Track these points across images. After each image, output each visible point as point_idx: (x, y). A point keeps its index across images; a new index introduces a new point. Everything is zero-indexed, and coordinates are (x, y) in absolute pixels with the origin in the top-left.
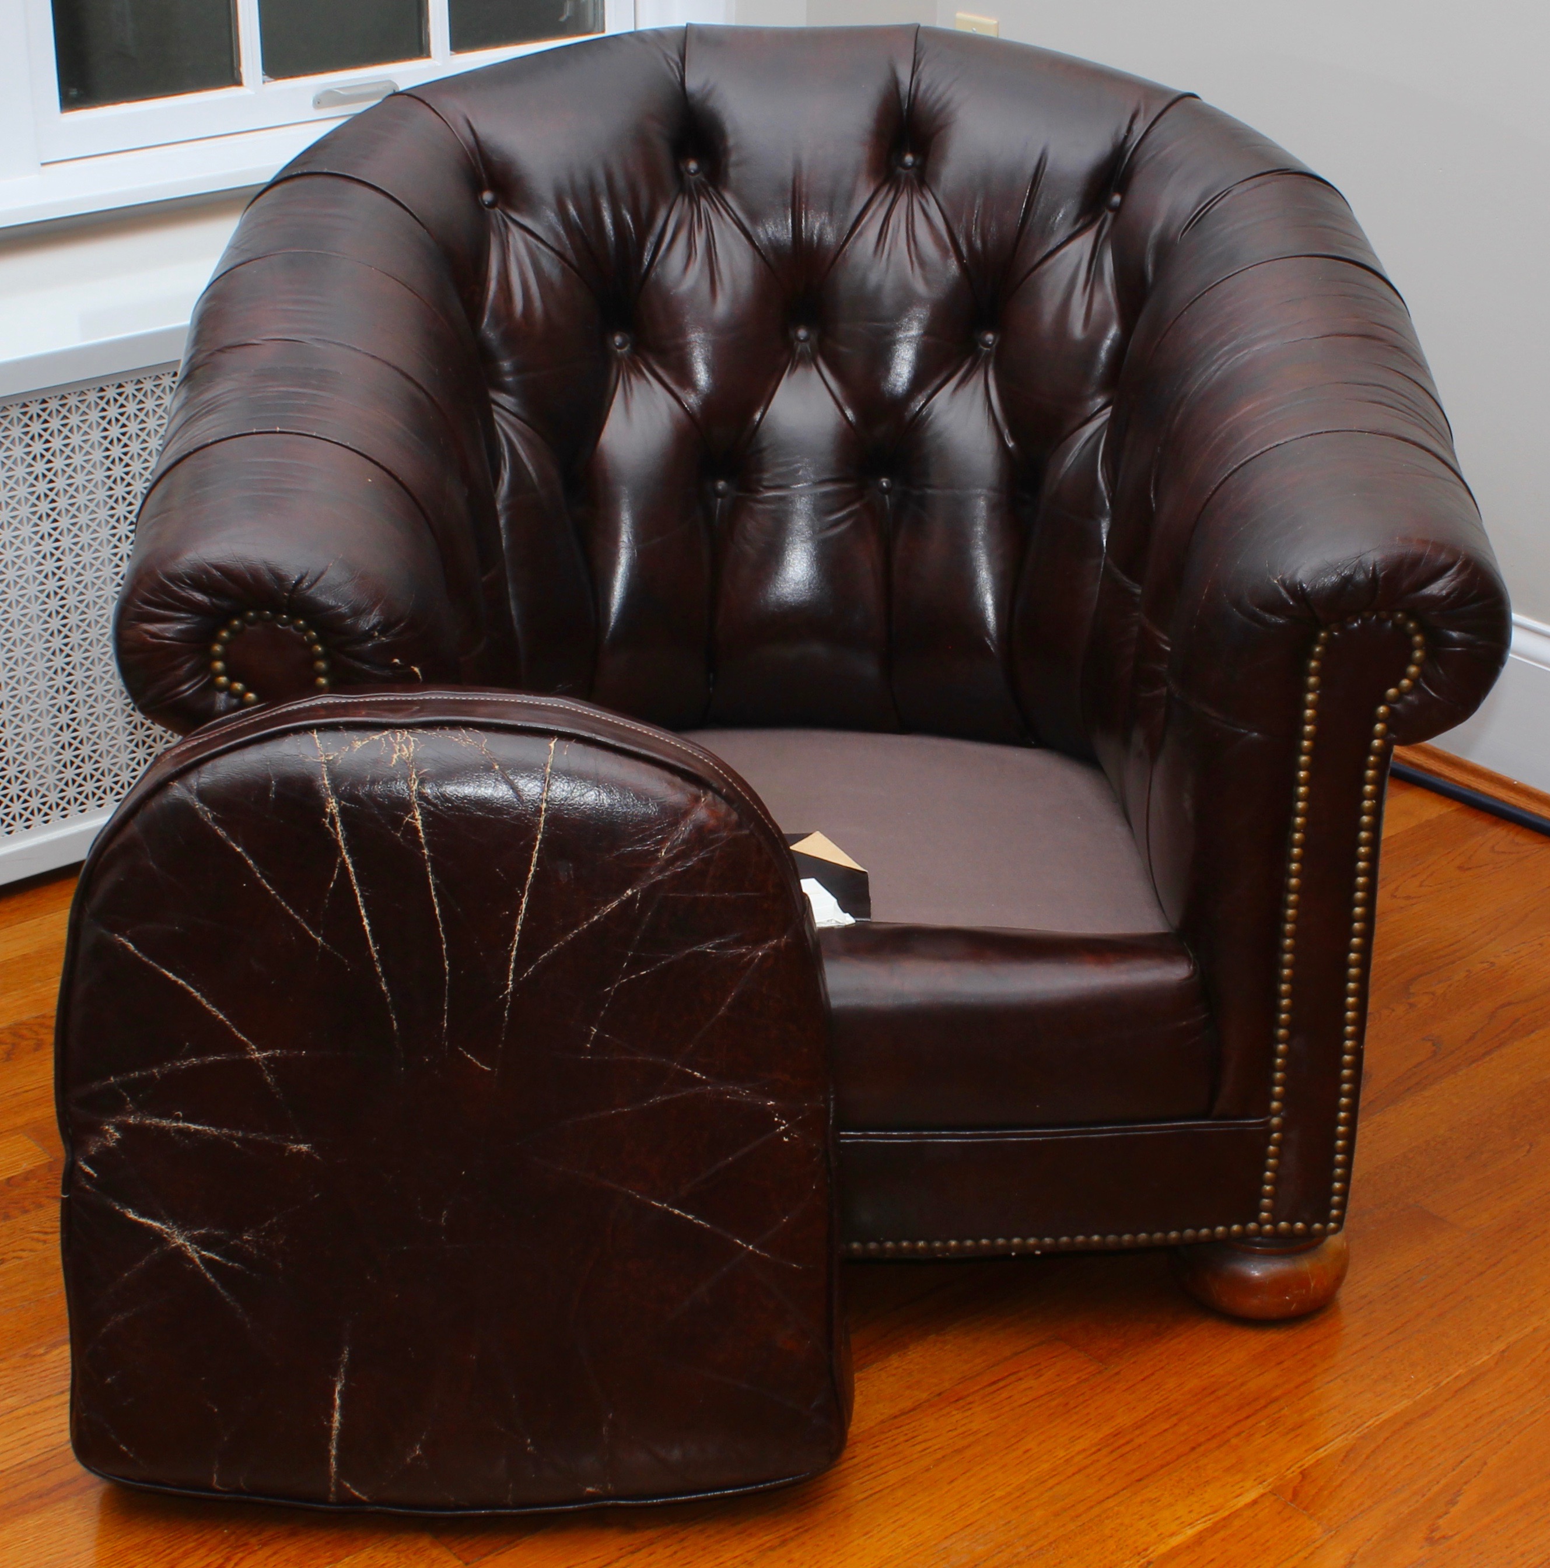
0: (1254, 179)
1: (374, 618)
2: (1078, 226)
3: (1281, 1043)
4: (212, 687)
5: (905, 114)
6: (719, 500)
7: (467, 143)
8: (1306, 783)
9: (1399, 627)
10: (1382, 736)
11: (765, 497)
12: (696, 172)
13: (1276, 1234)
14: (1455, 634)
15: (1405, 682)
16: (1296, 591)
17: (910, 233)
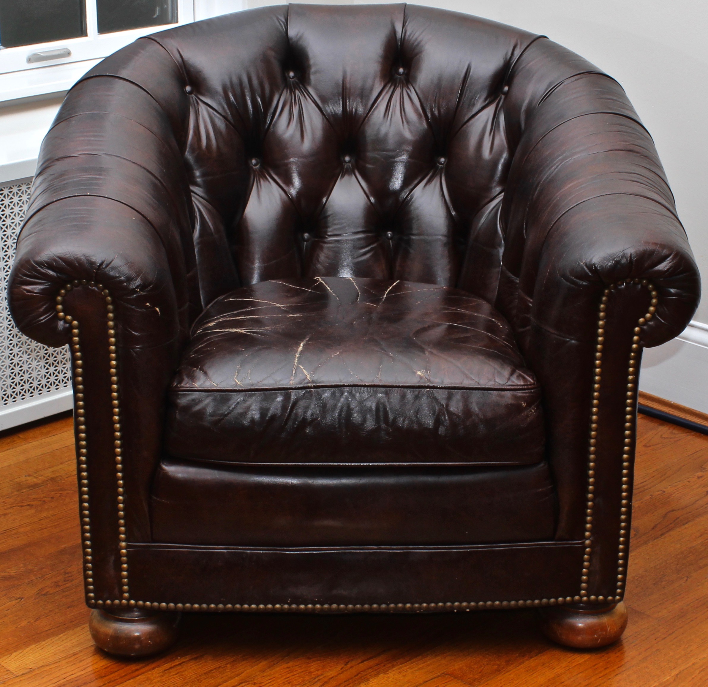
0: (575, 76)
1: (138, 282)
2: (487, 102)
3: (590, 501)
4: (56, 318)
5: (399, 47)
6: (305, 243)
7: (178, 62)
8: (600, 366)
9: (645, 287)
10: (637, 342)
11: (328, 241)
12: (293, 77)
13: (589, 602)
14: (672, 291)
15: (648, 315)
16: (591, 267)
17: (402, 107)
